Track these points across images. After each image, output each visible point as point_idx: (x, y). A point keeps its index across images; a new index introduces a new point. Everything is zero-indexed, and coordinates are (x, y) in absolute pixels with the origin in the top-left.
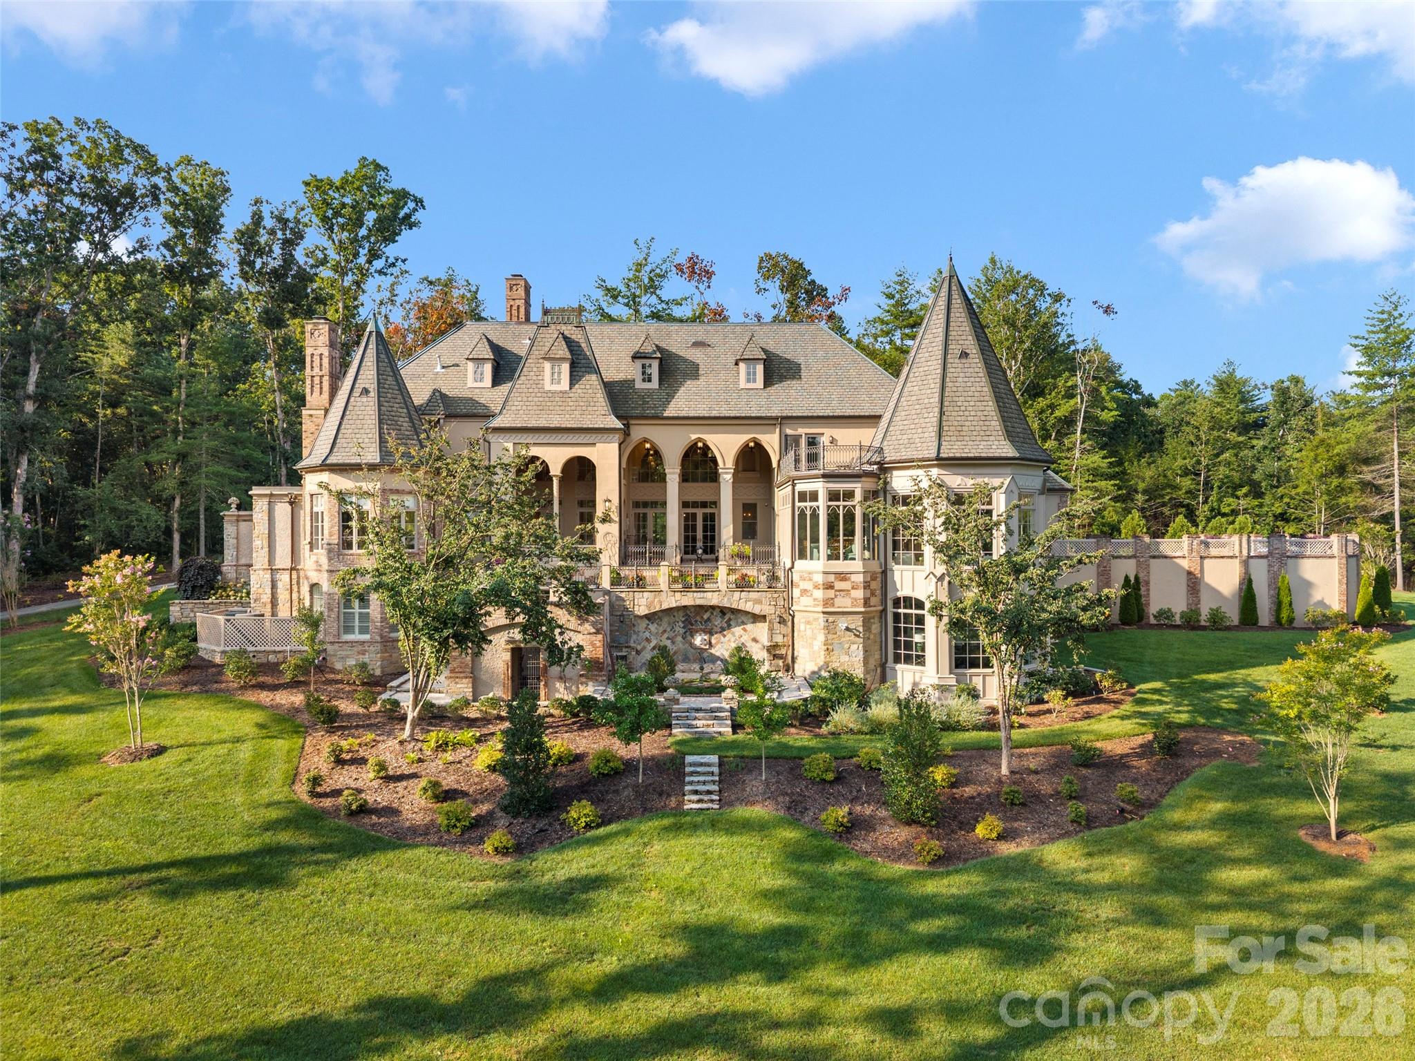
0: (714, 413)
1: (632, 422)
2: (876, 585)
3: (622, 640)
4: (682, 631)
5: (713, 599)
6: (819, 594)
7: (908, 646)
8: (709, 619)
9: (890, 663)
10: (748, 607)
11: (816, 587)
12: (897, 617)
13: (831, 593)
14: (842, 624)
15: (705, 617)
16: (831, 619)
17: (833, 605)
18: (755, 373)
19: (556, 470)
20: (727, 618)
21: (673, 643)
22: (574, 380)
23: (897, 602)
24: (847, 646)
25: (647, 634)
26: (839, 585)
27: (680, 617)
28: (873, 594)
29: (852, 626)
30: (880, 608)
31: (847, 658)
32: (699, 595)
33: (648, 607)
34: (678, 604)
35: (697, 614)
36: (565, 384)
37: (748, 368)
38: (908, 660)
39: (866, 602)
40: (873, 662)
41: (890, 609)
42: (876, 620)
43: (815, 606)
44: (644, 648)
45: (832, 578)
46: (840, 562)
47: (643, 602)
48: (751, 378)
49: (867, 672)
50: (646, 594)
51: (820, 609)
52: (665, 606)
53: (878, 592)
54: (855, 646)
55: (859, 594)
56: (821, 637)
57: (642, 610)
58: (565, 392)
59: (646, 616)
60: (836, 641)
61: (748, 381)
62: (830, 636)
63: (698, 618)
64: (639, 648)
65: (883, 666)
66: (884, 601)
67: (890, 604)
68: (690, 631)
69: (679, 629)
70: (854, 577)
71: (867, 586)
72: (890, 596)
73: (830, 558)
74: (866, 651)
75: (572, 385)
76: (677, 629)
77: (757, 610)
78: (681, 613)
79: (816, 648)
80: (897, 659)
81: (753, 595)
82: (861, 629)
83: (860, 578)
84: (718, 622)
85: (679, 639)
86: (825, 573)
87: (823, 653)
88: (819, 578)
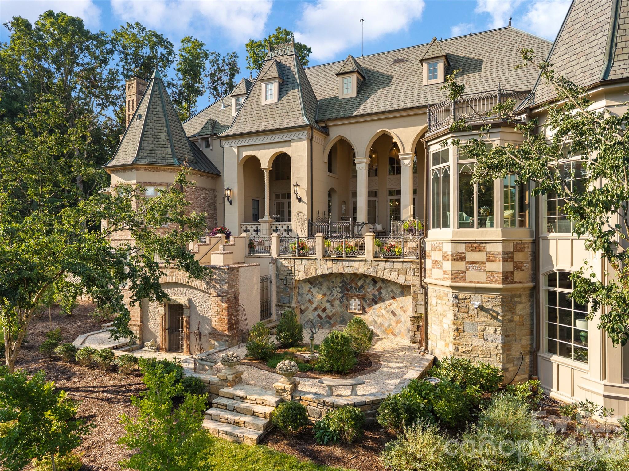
0: (395, 107)
1: (330, 124)
2: (522, 257)
3: (286, 300)
4: (340, 295)
5: (361, 268)
6: (448, 266)
7: (566, 334)
8: (362, 286)
9: (543, 352)
10: (393, 277)
11: (445, 258)
12: (552, 296)
13: (461, 266)
14: (476, 301)
15: (359, 284)
16: (461, 296)
17: (464, 279)
18: (436, 70)
19: (265, 164)
20: (378, 286)
21: (332, 305)
22: (282, 93)
23: (552, 279)
24: (481, 328)
25: (310, 297)
26: (471, 256)
27: (338, 282)
28: (518, 267)
29: (488, 306)
30: (531, 285)
31: (481, 342)
32: (347, 264)
33: (306, 273)
34: (330, 271)
35: (352, 281)
36: (274, 99)
37: (430, 66)
38: (566, 352)
39: (507, 277)
40: (516, 350)
41: (544, 287)
42: (524, 299)
43: (445, 279)
44: (307, 308)
45: (462, 248)
46: (474, 229)
47: (302, 268)
48: (432, 74)
49: (507, 359)
50: (304, 262)
51: (448, 283)
52: (319, 273)
53: (527, 266)
54: (492, 329)
55: (497, 267)
56: (450, 316)
57: (300, 276)
58: (275, 104)
59: (305, 281)
60: (467, 322)
61: (430, 78)
62: (460, 315)
63: (353, 285)
64: (303, 308)
65: (534, 353)
66: (535, 277)
67: (543, 281)
68: (346, 297)
69: (337, 293)
70: (490, 248)
71: (507, 257)
72: (543, 270)
73: (461, 225)
74: (506, 335)
75: (280, 98)
76: (335, 293)
77: (401, 280)
78: (339, 280)
79: (446, 326)
80: (552, 349)
81: (397, 266)
82: (499, 309)
83: (498, 248)
84: (370, 290)
85: (337, 302)
86: (454, 242)
87: (452, 333)
88: (448, 248)
